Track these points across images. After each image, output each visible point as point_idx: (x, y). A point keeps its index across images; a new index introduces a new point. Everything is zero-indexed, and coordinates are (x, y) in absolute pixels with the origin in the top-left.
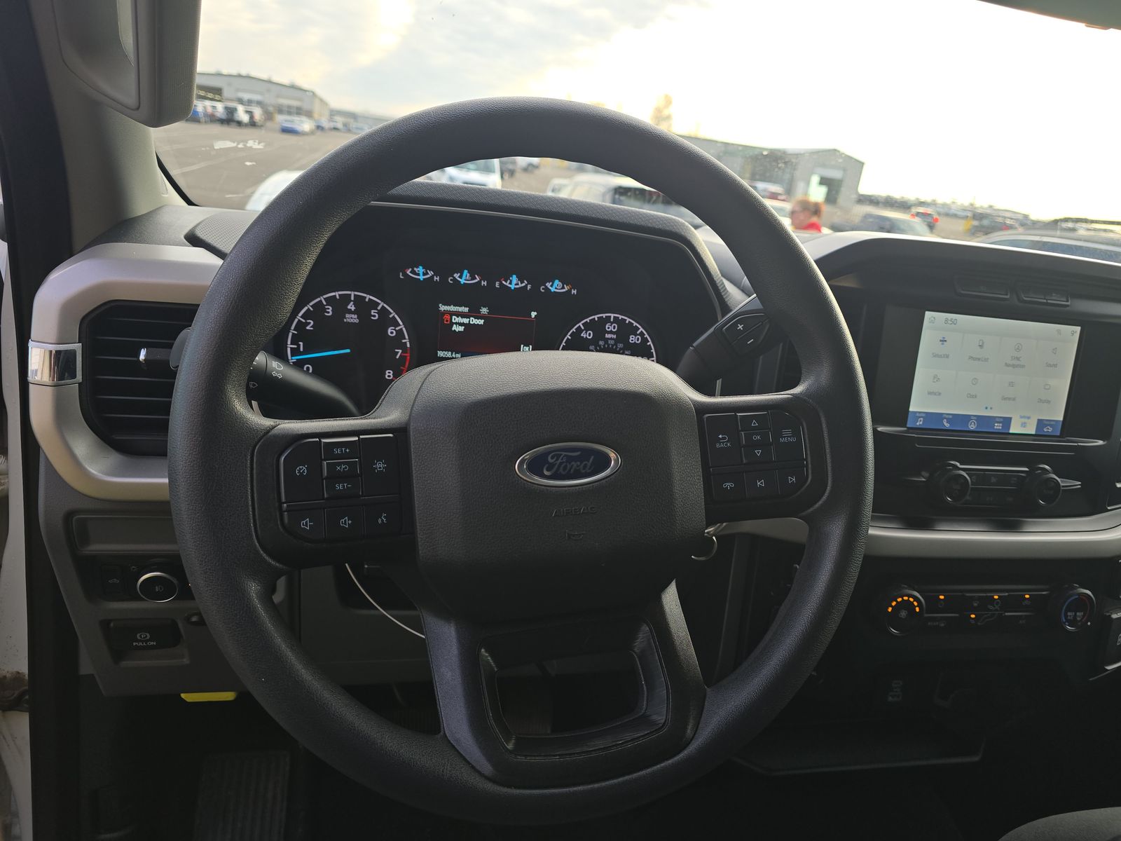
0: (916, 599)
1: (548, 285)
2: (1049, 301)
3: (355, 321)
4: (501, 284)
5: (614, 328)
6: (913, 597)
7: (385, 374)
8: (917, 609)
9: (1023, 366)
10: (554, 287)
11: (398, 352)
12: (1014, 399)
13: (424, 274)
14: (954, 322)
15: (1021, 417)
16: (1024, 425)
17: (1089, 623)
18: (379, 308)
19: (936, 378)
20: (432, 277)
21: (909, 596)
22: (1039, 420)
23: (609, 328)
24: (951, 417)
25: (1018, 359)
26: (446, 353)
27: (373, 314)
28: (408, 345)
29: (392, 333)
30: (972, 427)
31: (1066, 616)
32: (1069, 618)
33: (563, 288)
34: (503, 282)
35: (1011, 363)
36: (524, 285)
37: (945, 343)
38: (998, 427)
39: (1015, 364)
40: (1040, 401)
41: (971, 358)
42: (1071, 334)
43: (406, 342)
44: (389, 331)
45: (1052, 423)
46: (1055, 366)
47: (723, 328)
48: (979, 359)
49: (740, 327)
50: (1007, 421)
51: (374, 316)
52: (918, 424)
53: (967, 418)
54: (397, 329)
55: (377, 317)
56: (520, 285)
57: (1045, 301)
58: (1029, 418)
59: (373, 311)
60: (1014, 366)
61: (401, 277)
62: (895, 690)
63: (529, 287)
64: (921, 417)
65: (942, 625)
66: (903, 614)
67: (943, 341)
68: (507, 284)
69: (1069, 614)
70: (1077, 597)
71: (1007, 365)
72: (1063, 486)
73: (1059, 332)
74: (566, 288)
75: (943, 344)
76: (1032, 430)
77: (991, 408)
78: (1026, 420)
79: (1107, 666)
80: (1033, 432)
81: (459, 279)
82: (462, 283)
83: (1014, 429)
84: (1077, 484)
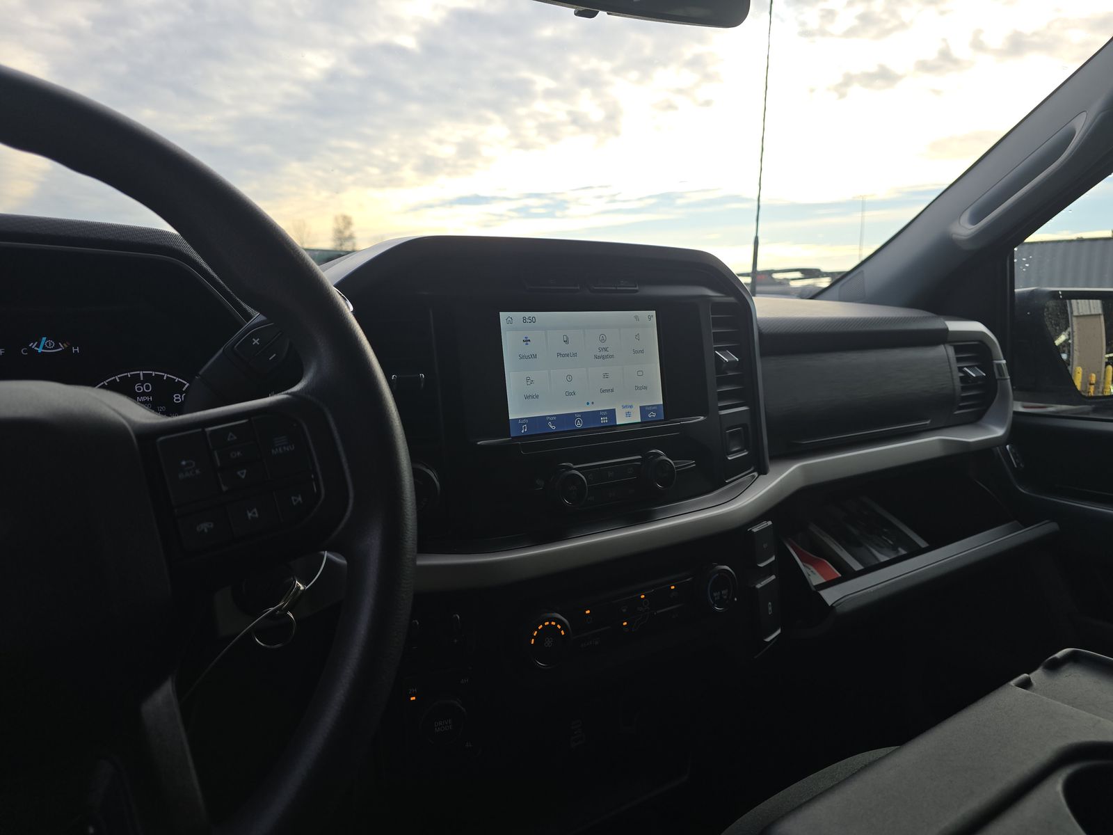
0: (558, 621)
1: (33, 345)
2: (618, 288)
5: (147, 387)
6: (556, 621)
8: (563, 633)
9: (612, 356)
10: (42, 346)
12: (612, 391)
14: (533, 320)
15: (624, 407)
16: (628, 414)
17: (736, 599)
19: (529, 380)
21: (550, 620)
22: (640, 407)
23: (139, 389)
24: (555, 418)
25: (606, 350)
30: (579, 425)
31: (713, 598)
32: (716, 599)
33: (57, 347)
35: (599, 354)
37: (528, 342)
38: (604, 420)
39: (604, 355)
40: (637, 388)
41: (559, 354)
42: (648, 318)
45: (654, 408)
46: (642, 352)
47: (233, 347)
48: (568, 355)
49: (256, 341)
50: (611, 414)
52: (523, 431)
53: (571, 417)
57: (614, 288)
58: (631, 407)
60: (603, 357)
62: (575, 733)
64: (525, 423)
65: (597, 643)
66: (549, 642)
67: (527, 341)
69: (715, 594)
70: (717, 575)
71: (596, 357)
72: (677, 468)
73: (636, 317)
74: (62, 347)
75: (527, 344)
76: (636, 418)
77: (593, 403)
78: (628, 410)
79: (766, 638)
80: (639, 420)
83: (620, 420)
84: (692, 464)
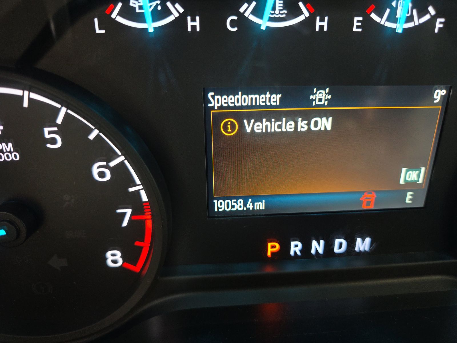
3: (12, 157)
4: (367, 23)
7: (105, 259)
11: (124, 214)
13: (157, 15)
18: (59, 120)
20: (181, 20)
26: (232, 202)
27: (47, 136)
28: (145, 198)
29: (102, 175)
34: (373, 16)
36: (427, 17)
43: (138, 192)
44: (95, 170)
51: (53, 141)
54: (112, 164)
55: (59, 144)
56: (417, 21)
59: (46, 130)
61: (98, 31)
63: (439, 23)
68: (383, 21)
81: (252, 18)
82: (263, 28)
